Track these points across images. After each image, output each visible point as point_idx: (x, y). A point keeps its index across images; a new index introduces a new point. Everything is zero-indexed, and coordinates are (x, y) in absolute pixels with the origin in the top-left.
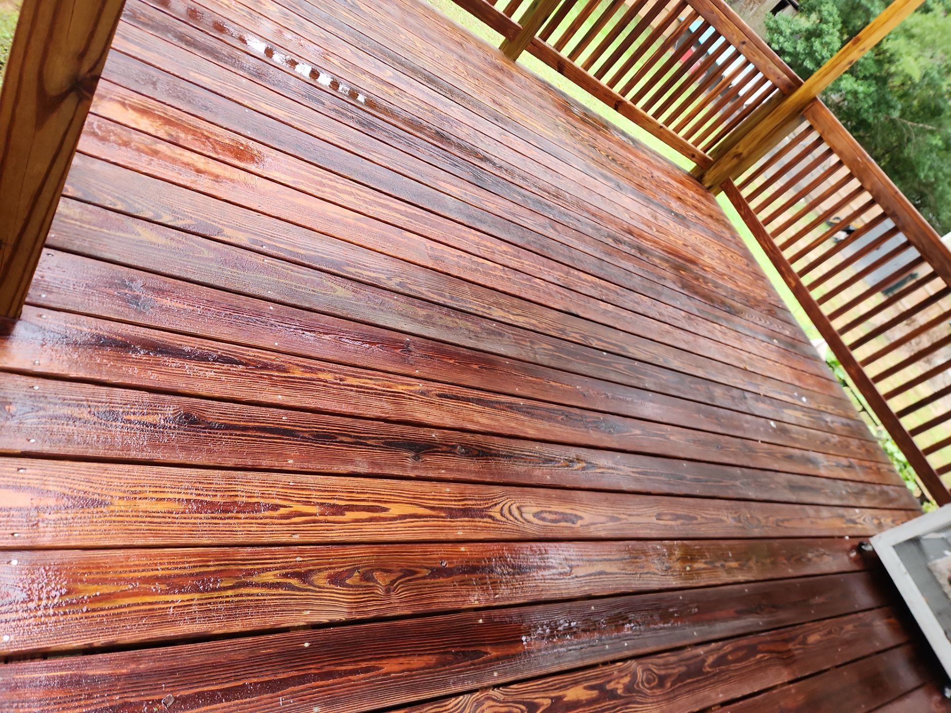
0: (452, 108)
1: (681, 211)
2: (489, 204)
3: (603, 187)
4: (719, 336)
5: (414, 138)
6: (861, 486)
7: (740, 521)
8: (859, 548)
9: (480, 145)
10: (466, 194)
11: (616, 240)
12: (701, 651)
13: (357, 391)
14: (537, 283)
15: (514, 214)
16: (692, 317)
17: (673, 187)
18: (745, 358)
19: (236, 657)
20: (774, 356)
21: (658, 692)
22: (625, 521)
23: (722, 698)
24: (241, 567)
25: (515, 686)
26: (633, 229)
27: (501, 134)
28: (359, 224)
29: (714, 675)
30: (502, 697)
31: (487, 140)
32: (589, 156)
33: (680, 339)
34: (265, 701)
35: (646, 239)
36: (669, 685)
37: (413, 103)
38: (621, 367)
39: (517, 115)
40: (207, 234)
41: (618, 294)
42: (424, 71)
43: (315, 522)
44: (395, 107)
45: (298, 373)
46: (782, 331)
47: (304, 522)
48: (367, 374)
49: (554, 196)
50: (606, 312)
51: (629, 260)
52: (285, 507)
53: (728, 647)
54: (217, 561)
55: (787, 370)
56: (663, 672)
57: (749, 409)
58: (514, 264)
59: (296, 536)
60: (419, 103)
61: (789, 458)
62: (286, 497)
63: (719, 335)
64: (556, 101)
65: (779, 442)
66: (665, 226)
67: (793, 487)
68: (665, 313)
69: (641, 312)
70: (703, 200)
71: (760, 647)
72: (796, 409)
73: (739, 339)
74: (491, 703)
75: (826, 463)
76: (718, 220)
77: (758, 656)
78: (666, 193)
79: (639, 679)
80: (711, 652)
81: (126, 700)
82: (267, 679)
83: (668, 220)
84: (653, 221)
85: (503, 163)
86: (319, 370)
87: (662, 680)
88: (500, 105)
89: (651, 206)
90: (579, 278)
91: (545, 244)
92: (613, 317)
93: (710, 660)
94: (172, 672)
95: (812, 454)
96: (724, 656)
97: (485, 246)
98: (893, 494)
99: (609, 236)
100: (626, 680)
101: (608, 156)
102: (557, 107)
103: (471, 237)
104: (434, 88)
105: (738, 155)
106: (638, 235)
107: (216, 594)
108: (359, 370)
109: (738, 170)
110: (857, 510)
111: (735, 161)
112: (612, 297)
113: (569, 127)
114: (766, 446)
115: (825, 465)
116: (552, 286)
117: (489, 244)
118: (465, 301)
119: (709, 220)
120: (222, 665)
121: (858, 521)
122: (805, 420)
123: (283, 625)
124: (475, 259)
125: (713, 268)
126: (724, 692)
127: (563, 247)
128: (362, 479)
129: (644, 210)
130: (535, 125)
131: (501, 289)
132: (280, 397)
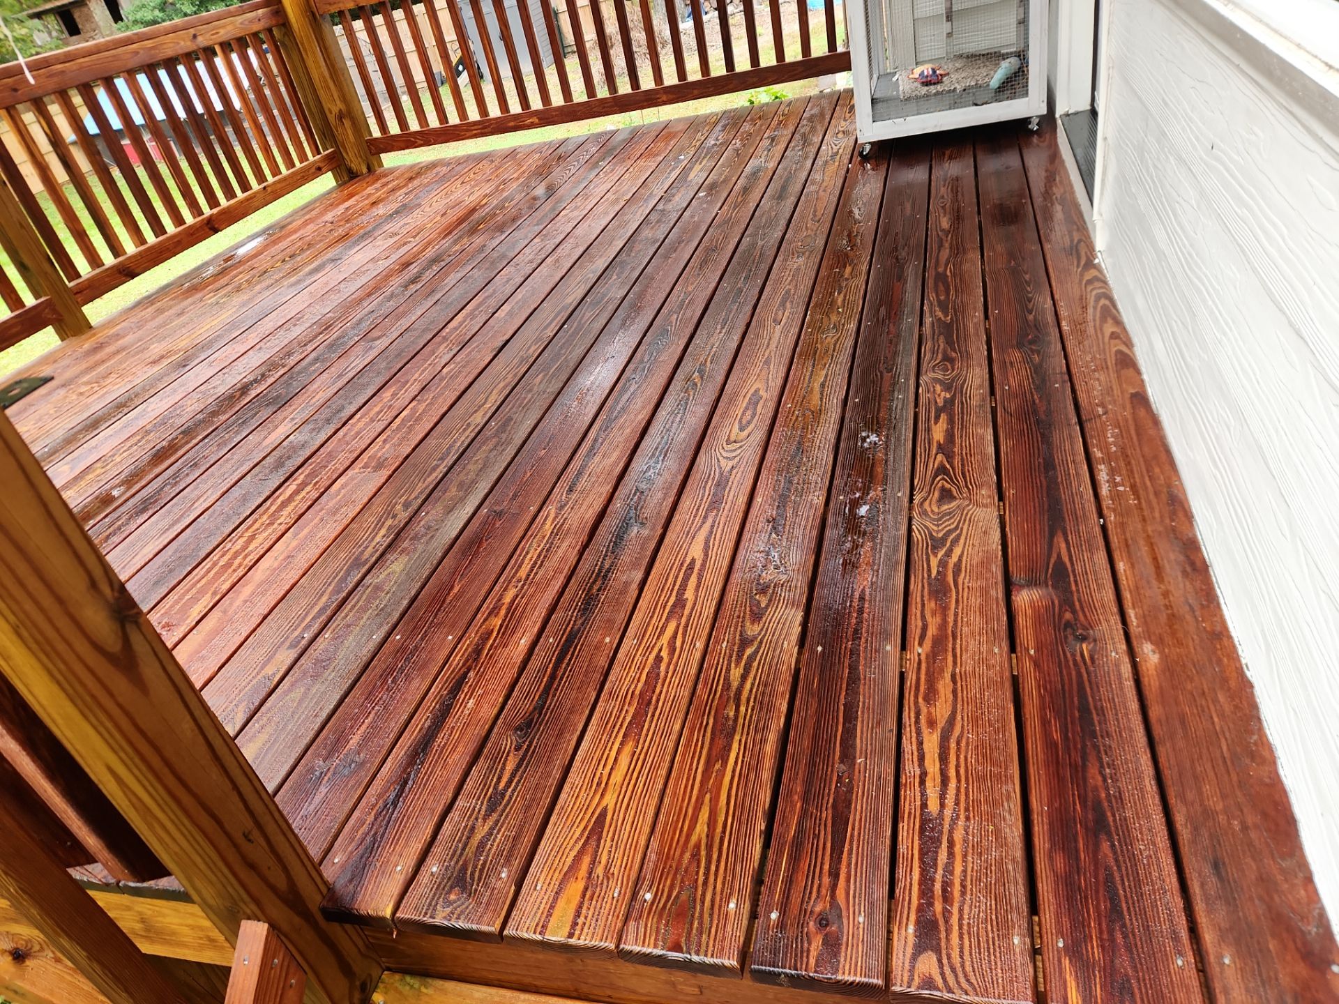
0: (149, 409)
1: (394, 206)
2: (317, 398)
3: (331, 276)
4: (578, 214)
5: (185, 458)
6: (797, 136)
7: (804, 253)
8: (865, 158)
9: (221, 390)
10: (293, 419)
11: (414, 281)
12: (928, 320)
13: (539, 567)
14: (450, 372)
15: (340, 376)
16: (544, 232)
17: (355, 206)
18: (614, 197)
19: (813, 710)
20: (620, 170)
21: (958, 364)
22: (772, 354)
23: (979, 314)
24: (718, 696)
25: (916, 481)
26: (403, 260)
27: (210, 366)
28: (302, 535)
29: (956, 314)
30: (924, 494)
31: (215, 382)
32: (277, 281)
33: (570, 252)
34: (867, 690)
35: (423, 251)
36: (954, 355)
37: (128, 450)
38: (587, 315)
39: (184, 342)
40: (267, 690)
41: (490, 296)
42: (75, 430)
43: (687, 626)
44: (126, 471)
45: (497, 622)
46: (591, 153)
47: (684, 635)
48: (520, 555)
49: (325, 329)
50: (511, 314)
51: (447, 275)
52: (660, 650)
53: (932, 296)
54: (703, 715)
55: (641, 162)
56: (940, 356)
57: (678, 211)
58: (414, 389)
59: (698, 644)
60: (128, 444)
61: (746, 190)
62: (649, 649)
63: (576, 213)
64: (176, 297)
65: (725, 195)
66: (408, 228)
67: (780, 196)
68: (530, 257)
69: (523, 279)
70: (384, 180)
71: (941, 270)
72: (691, 169)
73: (587, 197)
74: (926, 504)
75: (763, 159)
76: (418, 174)
77: (948, 273)
78: (361, 215)
79: (941, 377)
80: (932, 313)
81: (830, 805)
82: (844, 686)
83: (402, 223)
84: (398, 237)
85: (259, 371)
86: (499, 600)
87: (947, 358)
88: (162, 357)
89: (376, 234)
90: (456, 329)
91: (396, 353)
92: (520, 308)
93: (940, 314)
94: (812, 764)
95: (748, 169)
96: (939, 302)
97: (379, 413)
98: (816, 111)
99: (406, 287)
100: (938, 388)
101: (284, 261)
102: (187, 298)
103: (361, 425)
104: (108, 424)
105: (340, 117)
106: (414, 257)
107: (741, 721)
108: (512, 562)
109: (359, 125)
110: (823, 148)
111: (347, 123)
112: (493, 303)
113: (223, 292)
114: (725, 207)
115: (763, 160)
116: (458, 358)
117: (377, 409)
118: (451, 446)
119: (416, 182)
120: (818, 721)
121: (835, 151)
122: (707, 163)
123: (793, 666)
124: (394, 426)
125: (485, 196)
126: (975, 309)
127: (406, 336)
128: (650, 578)
129: (379, 242)
130: (208, 326)
131: (445, 408)
132: (522, 641)
